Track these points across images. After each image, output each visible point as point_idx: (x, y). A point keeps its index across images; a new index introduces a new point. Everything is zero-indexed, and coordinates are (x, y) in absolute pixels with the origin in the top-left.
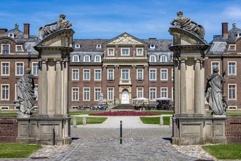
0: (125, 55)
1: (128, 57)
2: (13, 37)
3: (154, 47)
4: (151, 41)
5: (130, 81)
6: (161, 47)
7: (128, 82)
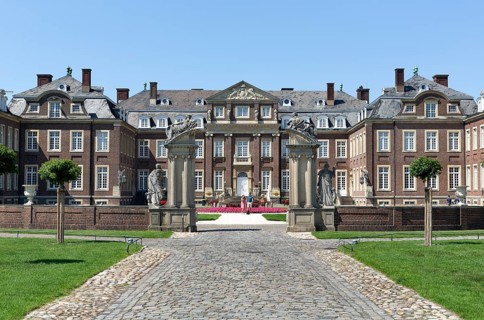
0: (242, 117)
1: (246, 119)
2: (65, 90)
3: (289, 104)
4: (286, 94)
5: (250, 160)
6: (300, 104)
7: (246, 160)
